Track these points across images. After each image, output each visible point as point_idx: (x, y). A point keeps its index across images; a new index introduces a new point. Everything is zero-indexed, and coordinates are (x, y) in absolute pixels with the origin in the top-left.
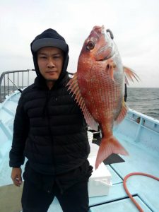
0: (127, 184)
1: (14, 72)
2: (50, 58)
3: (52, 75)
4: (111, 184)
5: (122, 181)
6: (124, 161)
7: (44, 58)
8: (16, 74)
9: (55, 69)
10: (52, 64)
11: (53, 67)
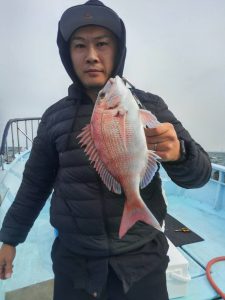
0: (213, 276)
1: (26, 120)
4: (189, 278)
5: (204, 272)
6: (202, 240)
8: (29, 122)
11: (96, 61)
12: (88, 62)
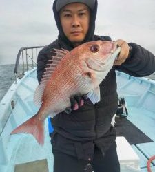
2: (76, 16)
3: (77, 35)
7: (68, 15)
9: (80, 29)
10: (77, 23)
11: (78, 26)
12: (74, 26)
